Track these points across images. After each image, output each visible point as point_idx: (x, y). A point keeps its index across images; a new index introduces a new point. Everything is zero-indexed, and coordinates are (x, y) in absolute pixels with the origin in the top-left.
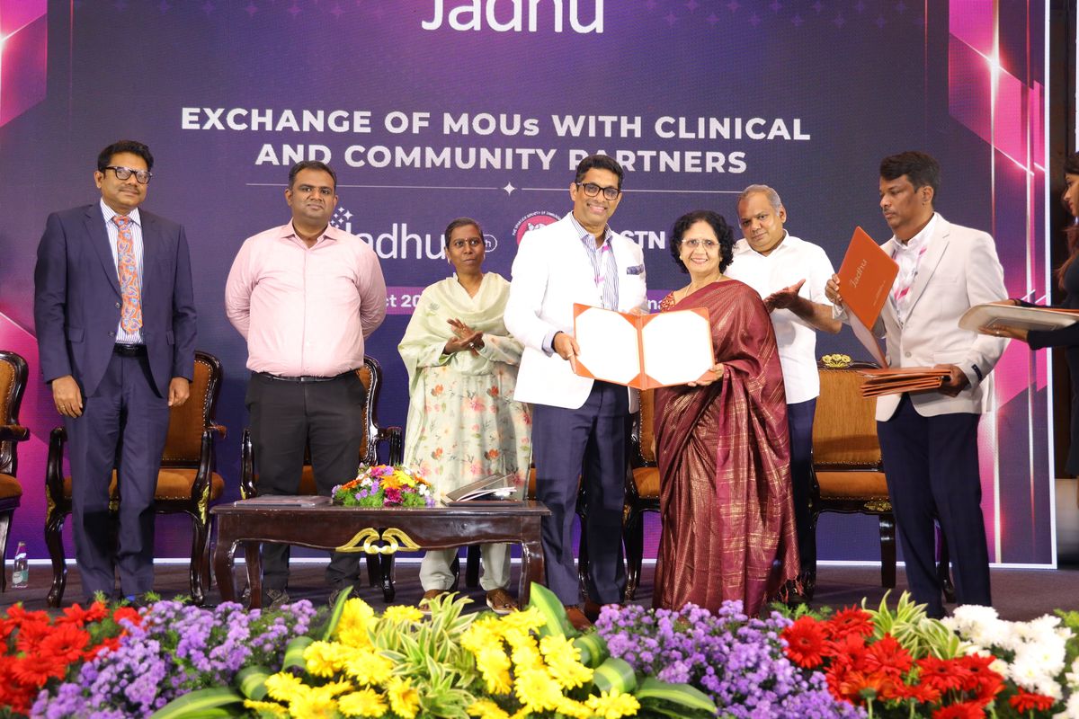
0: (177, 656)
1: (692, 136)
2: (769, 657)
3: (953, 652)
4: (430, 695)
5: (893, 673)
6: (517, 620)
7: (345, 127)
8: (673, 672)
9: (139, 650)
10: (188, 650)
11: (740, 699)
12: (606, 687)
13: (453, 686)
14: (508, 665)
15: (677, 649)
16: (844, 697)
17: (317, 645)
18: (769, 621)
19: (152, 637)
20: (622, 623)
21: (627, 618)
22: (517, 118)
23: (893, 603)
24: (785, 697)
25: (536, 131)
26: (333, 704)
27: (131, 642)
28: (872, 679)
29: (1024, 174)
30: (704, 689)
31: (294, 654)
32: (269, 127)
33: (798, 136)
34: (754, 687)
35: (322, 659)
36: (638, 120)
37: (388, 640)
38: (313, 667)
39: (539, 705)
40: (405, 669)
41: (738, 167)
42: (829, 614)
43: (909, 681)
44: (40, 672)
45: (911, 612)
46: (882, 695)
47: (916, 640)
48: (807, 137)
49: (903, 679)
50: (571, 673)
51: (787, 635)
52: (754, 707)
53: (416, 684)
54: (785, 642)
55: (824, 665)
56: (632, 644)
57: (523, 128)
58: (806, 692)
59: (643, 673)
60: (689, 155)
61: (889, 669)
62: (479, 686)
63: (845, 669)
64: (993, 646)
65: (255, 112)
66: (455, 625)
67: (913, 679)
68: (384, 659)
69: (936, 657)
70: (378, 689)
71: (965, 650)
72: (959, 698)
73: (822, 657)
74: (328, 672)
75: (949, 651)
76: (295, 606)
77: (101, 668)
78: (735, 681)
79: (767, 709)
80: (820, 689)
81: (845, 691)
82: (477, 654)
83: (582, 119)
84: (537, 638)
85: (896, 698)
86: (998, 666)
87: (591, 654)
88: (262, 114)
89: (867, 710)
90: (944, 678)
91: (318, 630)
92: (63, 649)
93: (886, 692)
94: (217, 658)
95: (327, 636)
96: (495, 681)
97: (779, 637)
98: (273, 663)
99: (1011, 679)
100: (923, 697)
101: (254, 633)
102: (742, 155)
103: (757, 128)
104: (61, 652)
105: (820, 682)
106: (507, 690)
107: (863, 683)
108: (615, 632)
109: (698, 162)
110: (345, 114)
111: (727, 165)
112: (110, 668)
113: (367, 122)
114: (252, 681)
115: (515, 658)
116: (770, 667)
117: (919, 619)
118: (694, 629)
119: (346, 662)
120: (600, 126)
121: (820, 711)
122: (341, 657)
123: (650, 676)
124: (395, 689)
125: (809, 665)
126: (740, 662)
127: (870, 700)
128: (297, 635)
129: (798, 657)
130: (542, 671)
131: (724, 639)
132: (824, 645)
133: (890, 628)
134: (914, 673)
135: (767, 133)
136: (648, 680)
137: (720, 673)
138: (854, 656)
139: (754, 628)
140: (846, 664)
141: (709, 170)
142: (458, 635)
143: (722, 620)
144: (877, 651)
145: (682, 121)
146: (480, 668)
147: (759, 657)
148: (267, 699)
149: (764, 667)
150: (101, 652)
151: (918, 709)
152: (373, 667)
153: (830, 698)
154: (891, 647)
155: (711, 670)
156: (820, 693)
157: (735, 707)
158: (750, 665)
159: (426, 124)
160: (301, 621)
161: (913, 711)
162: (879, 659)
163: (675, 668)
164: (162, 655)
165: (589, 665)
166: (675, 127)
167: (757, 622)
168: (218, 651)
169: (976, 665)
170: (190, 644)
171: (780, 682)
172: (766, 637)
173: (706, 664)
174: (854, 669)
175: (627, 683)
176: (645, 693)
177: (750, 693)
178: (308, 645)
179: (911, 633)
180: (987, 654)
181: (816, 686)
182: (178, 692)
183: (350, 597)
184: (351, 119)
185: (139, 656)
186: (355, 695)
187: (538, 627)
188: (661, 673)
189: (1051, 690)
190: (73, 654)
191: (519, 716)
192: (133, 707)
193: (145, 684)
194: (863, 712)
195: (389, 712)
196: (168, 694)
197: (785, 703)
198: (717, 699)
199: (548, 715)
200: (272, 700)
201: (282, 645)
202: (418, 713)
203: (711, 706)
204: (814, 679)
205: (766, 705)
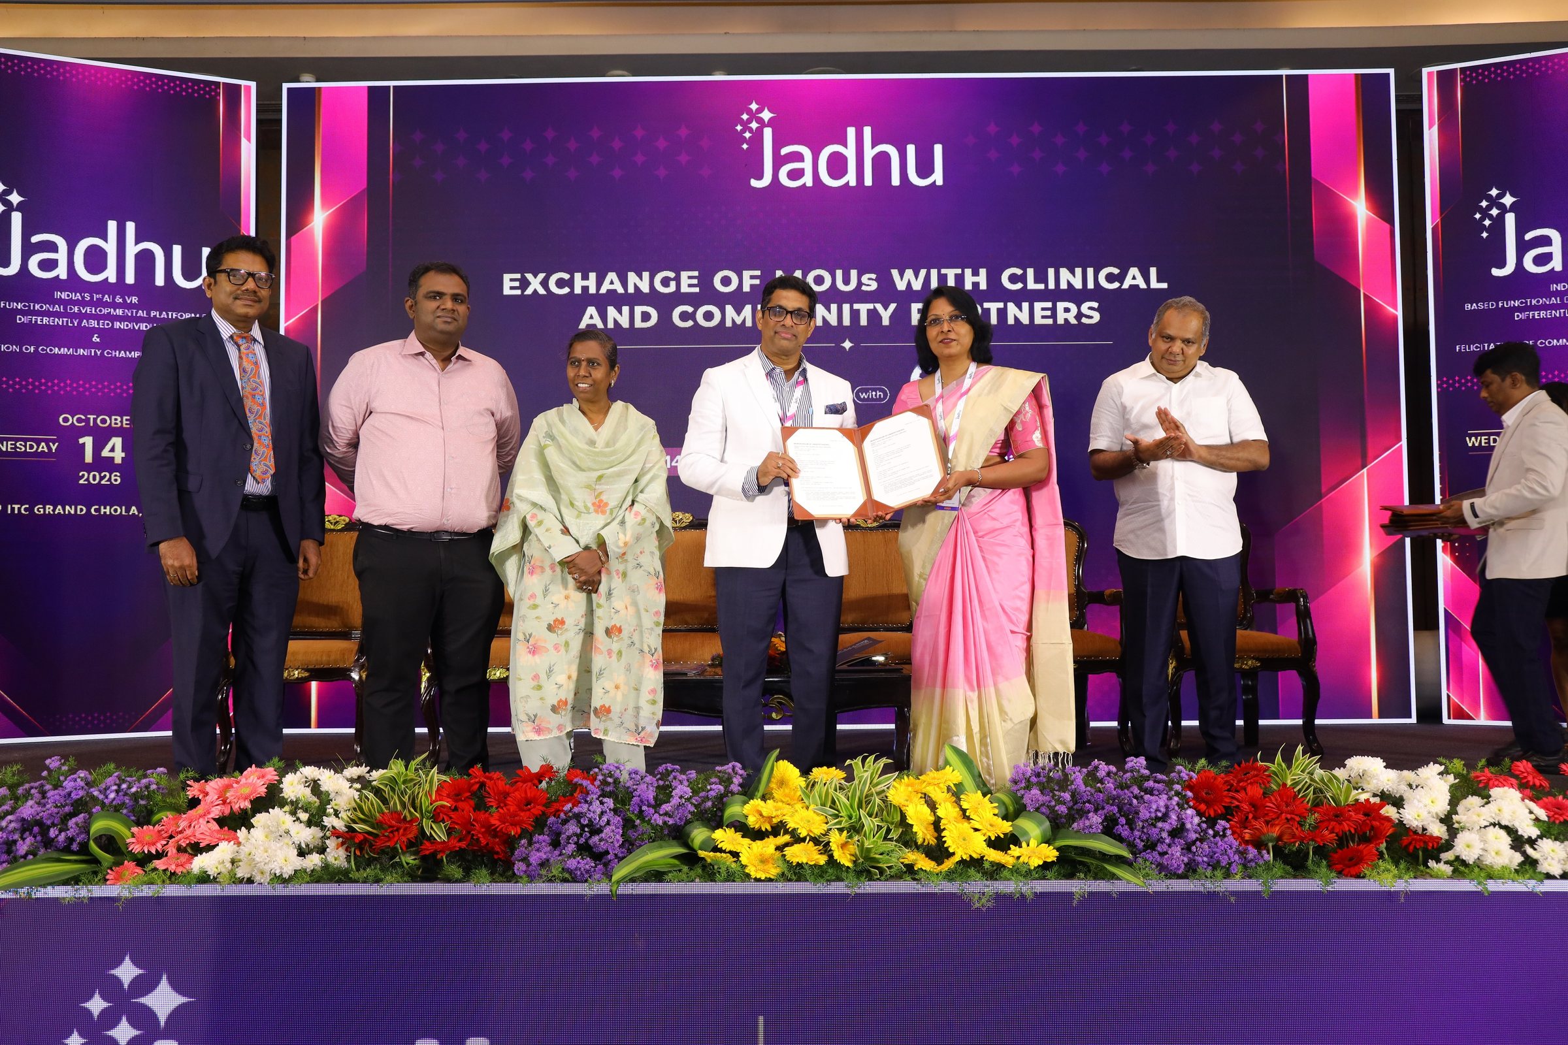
0: (631, 810)
1: (1041, 286)
2: (1176, 808)
3: (1347, 798)
4: (867, 844)
5: (1292, 819)
6: (934, 778)
7: (672, 287)
8: (1087, 823)
9: (597, 807)
10: (641, 807)
11: (1151, 846)
12: (1026, 838)
13: (885, 839)
14: (932, 819)
15: (1089, 802)
16: (1247, 842)
17: (752, 802)
18: (1172, 775)
19: (604, 795)
20: (1034, 779)
21: (1038, 775)
22: (854, 273)
23: (1288, 759)
24: (1194, 843)
25: (874, 286)
26: (778, 854)
27: (588, 799)
28: (1273, 826)
29: (1395, 318)
30: (1119, 838)
31: (734, 810)
32: (592, 290)
33: (1155, 284)
34: (1165, 835)
35: (761, 815)
36: (983, 272)
37: (820, 797)
38: (752, 821)
39: (966, 854)
40: (840, 823)
41: (1091, 317)
42: (1226, 767)
43: (1307, 826)
44: (514, 824)
45: (1307, 762)
46: (1281, 841)
47: (1312, 789)
48: (1164, 286)
49: (1301, 825)
50: (991, 825)
51: (1190, 786)
52: (1166, 853)
53: (850, 837)
54: (1190, 794)
55: (1227, 814)
56: (1048, 798)
57: (860, 284)
58: (1212, 839)
59: (1057, 826)
60: (1038, 306)
61: (1289, 816)
62: (908, 838)
63: (1247, 817)
64: (1383, 792)
65: (578, 276)
66: (878, 784)
68: (818, 814)
69: (1330, 805)
70: (816, 841)
71: (1357, 797)
72: (1353, 842)
73: (1224, 807)
74: (767, 827)
75: (1342, 799)
76: (728, 768)
77: (565, 822)
78: (1145, 830)
79: (1178, 854)
80: (1224, 836)
81: (1247, 837)
82: (904, 809)
83: (923, 272)
84: (954, 794)
85: (1295, 842)
86: (1389, 811)
87: (1007, 809)
88: (585, 277)
89: (1269, 853)
91: (749, 790)
92: (527, 805)
93: (1286, 838)
94: (666, 814)
95: (759, 794)
96: (923, 832)
97: (1183, 789)
98: (715, 820)
99: (1401, 822)
100: (1322, 840)
101: (695, 792)
102: (1095, 305)
103: (1110, 278)
104: (525, 808)
105: (1225, 829)
106: (933, 842)
107: (1265, 829)
108: (1028, 788)
109: (1048, 313)
110: (672, 275)
111: (1079, 315)
112: (573, 822)
113: (695, 281)
114: (699, 835)
115: (940, 813)
116: (1178, 817)
117: (1314, 769)
118: (1102, 784)
119: (784, 817)
120: (942, 278)
121: (1228, 855)
122: (779, 812)
123: (1064, 827)
124: (836, 839)
125: (1212, 815)
126: (1150, 812)
127: (1270, 845)
128: (733, 794)
129: (1203, 807)
130: (966, 826)
131: (1132, 793)
132: (1226, 796)
133: (1286, 778)
134: (1311, 819)
135: (1122, 283)
136: (1063, 831)
137: (1131, 824)
138: (1253, 805)
139: (1157, 781)
140: (1248, 813)
141: (1060, 321)
142: (884, 791)
143: (1128, 775)
144: (1276, 800)
145: (1030, 272)
146: (910, 821)
147: (1167, 807)
148: (716, 849)
149: (1174, 817)
150: (568, 806)
151: (1317, 851)
152: (809, 821)
153: (1236, 843)
154: (1288, 795)
155: (1123, 820)
156: (1226, 839)
157: (1148, 853)
158: (1160, 815)
159: (757, 282)
160: (735, 780)
161: (1311, 853)
162: (1278, 807)
163: (1089, 820)
164: (615, 811)
165: (1005, 818)
166: (1023, 279)
167: (1160, 776)
168: (666, 807)
169: (1368, 810)
170: (641, 801)
171: (1188, 830)
172: (1172, 789)
173: (1118, 815)
174: (1255, 818)
175: (1044, 835)
176: (1060, 843)
177: (1161, 840)
178: (745, 803)
179: (1306, 782)
180: (1377, 800)
181: (1221, 833)
182: (637, 842)
183: (777, 760)
184: (678, 279)
185: (598, 811)
186: (797, 847)
187: (954, 785)
188: (1075, 825)
189: (1438, 830)
190: (537, 810)
191: (949, 864)
192: (599, 856)
193: (612, 835)
194: (1266, 856)
195: (832, 861)
196: (630, 846)
197: (1194, 849)
198: (1131, 846)
199: (975, 863)
200: (721, 851)
201: (721, 803)
202: (854, 862)
203: (1125, 853)
204: (1218, 827)
205: (1176, 851)
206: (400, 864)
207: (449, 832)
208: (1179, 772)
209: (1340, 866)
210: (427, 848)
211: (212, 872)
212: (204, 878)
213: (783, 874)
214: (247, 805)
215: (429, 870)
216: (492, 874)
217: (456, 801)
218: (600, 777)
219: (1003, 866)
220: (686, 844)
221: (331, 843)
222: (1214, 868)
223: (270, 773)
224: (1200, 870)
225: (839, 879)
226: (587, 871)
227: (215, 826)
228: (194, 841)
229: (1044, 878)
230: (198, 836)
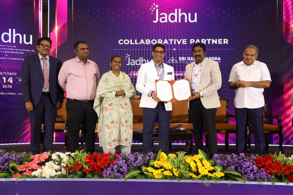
0: (129, 163)
2: (252, 165)
4: (181, 171)
6: (196, 157)
8: (231, 168)
9: (121, 162)
11: (246, 173)
12: (217, 171)
13: (185, 170)
14: (196, 166)
15: (231, 163)
16: (268, 173)
17: (155, 161)
18: (251, 157)
19: (123, 159)
21: (220, 157)
23: (278, 155)
24: (256, 173)
26: (162, 173)
27: (120, 160)
28: (274, 170)
30: (238, 171)
31: (151, 163)
34: (249, 171)
35: (158, 164)
37: (171, 160)
38: (156, 166)
39: (204, 174)
40: (175, 166)
42: (263, 156)
43: (282, 170)
44: (103, 165)
45: (282, 155)
46: (276, 173)
47: (283, 162)
49: (281, 170)
50: (209, 168)
51: (255, 160)
52: (249, 175)
53: (178, 170)
54: (255, 162)
55: (263, 167)
56: (222, 162)
58: (260, 172)
59: (224, 168)
61: (278, 168)
62: (190, 170)
63: (268, 168)
66: (183, 158)
67: (283, 170)
68: (170, 164)
69: (288, 166)
70: (170, 170)
73: (263, 165)
74: (159, 167)
75: (291, 164)
76: (150, 153)
77: (114, 165)
78: (244, 170)
79: (252, 176)
80: (263, 172)
81: (268, 172)
82: (189, 163)
84: (201, 160)
85: (279, 174)
87: (212, 164)
89: (273, 176)
90: (290, 170)
91: (155, 159)
93: (277, 173)
94: (137, 164)
95: (157, 159)
96: (194, 169)
97: (253, 161)
98: (148, 166)
100: (286, 174)
101: (143, 159)
104: (105, 162)
105: (263, 170)
106: (196, 171)
107: (272, 171)
108: (217, 159)
112: (116, 165)
114: (144, 168)
115: (198, 165)
116: (252, 167)
117: (284, 157)
118: (234, 159)
121: (264, 176)
122: (162, 164)
123: (226, 168)
124: (174, 170)
125: (260, 167)
126: (245, 166)
127: (274, 174)
128: (151, 159)
129: (258, 165)
130: (203, 168)
131: (241, 161)
132: (263, 163)
133: (277, 159)
134: (283, 169)
137: (241, 168)
138: (269, 165)
142: (185, 159)
143: (240, 157)
146: (191, 166)
147: (249, 165)
148: (148, 172)
150: (115, 162)
151: (284, 176)
152: (168, 166)
153: (266, 174)
154: (278, 163)
155: (239, 167)
156: (263, 173)
157: (245, 175)
158: (248, 166)
160: (152, 156)
161: (283, 177)
162: (275, 165)
164: (125, 163)
165: (212, 166)
167: (247, 158)
168: (137, 162)
170: (131, 161)
171: (254, 170)
172: (250, 161)
174: (270, 168)
175: (221, 170)
176: (225, 172)
177: (248, 172)
178: (154, 161)
179: (282, 160)
182: (130, 170)
183: (161, 152)
186: (166, 172)
187: (201, 158)
188: (228, 168)
190: (108, 162)
191: (200, 176)
192: (122, 173)
193: (125, 168)
194: (273, 177)
195: (173, 175)
196: (129, 171)
197: (256, 174)
198: (241, 173)
199: (206, 176)
200: (149, 172)
201: (149, 161)
202: (179, 175)
203: (240, 175)
204: (261, 170)
205: (252, 175)
206: (77, 174)
207: (89, 167)
208: (252, 157)
209: (290, 180)
210: (84, 170)
211: (36, 175)
212: (35, 177)
213: (163, 178)
214: (44, 160)
215: (84, 175)
216: (98, 176)
217: (90, 160)
218: (122, 155)
219: (212, 177)
220: (141, 170)
221: (63, 169)
222: (261, 179)
223: (49, 153)
224: (257, 179)
225: (175, 179)
226: (119, 176)
227: (37, 165)
228: (32, 168)
229: (221, 180)
230: (33, 167)
